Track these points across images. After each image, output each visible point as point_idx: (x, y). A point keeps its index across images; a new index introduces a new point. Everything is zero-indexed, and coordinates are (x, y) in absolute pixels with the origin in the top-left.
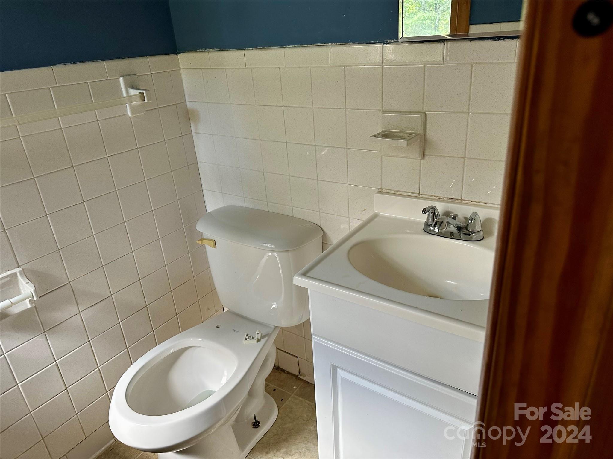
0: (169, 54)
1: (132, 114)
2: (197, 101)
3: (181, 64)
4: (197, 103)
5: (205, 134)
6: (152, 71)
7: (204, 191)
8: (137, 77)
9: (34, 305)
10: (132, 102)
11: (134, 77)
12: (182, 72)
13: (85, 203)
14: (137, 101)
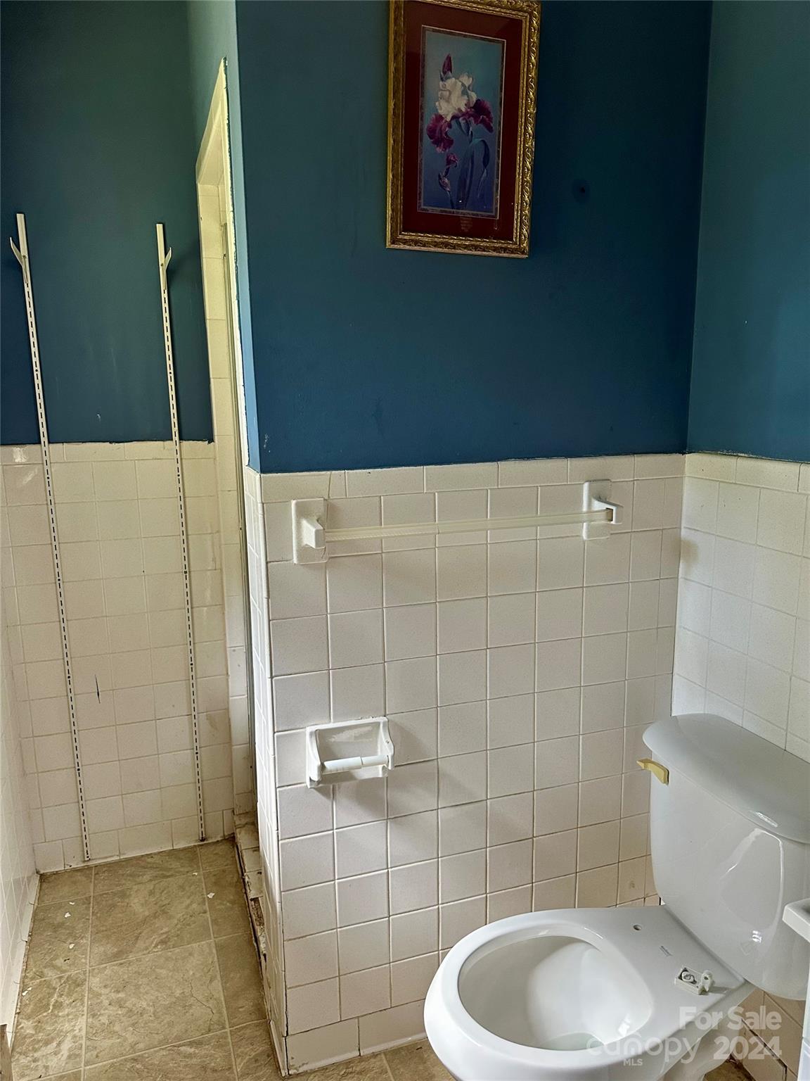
0: (671, 453)
1: (589, 536)
2: (699, 529)
3: (686, 469)
4: (698, 532)
5: (699, 583)
6: (637, 477)
7: (675, 677)
8: (610, 483)
9: (386, 775)
10: (593, 521)
11: (604, 483)
12: (686, 481)
13: (488, 650)
14: (601, 520)
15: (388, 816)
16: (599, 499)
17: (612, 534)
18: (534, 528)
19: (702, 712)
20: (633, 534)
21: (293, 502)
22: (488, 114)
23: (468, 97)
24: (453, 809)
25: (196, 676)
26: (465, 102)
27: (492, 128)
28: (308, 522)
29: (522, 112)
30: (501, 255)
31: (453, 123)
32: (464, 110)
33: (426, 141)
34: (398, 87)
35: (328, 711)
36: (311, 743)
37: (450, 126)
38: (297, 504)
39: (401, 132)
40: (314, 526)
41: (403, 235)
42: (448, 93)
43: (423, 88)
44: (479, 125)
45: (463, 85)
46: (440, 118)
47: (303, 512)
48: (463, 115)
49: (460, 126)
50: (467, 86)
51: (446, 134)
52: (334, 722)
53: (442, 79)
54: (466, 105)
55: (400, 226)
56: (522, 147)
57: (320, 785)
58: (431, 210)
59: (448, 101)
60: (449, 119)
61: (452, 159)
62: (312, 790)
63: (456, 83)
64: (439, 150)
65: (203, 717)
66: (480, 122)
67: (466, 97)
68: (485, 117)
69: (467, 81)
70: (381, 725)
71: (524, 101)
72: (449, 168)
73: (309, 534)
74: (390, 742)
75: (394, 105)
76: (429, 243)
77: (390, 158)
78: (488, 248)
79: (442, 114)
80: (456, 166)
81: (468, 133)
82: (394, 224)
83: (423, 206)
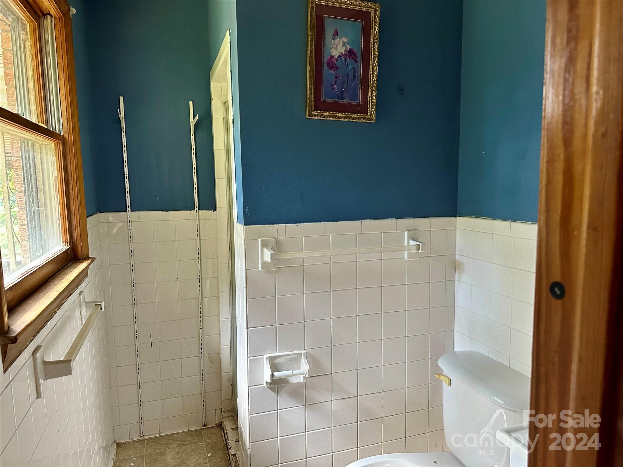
0: (449, 217)
1: (408, 258)
2: (464, 255)
3: (457, 225)
4: (464, 257)
5: (465, 283)
6: (432, 229)
7: (455, 332)
8: (418, 232)
9: (305, 381)
10: (410, 250)
11: (416, 231)
12: (457, 230)
13: (357, 316)
14: (414, 250)
15: (306, 404)
16: (413, 239)
17: (420, 257)
18: (380, 253)
19: (469, 350)
20: (431, 257)
21: (260, 240)
22: (355, 55)
23: (346, 47)
24: (340, 401)
25: (203, 335)
26: (344, 49)
27: (357, 61)
28: (267, 249)
29: (371, 54)
30: (362, 121)
31: (339, 59)
32: (344, 53)
33: (326, 67)
34: (312, 43)
35: (275, 347)
36: (267, 363)
37: (337, 60)
38: (262, 241)
39: (313, 64)
40: (270, 251)
41: (314, 112)
42: (336, 45)
43: (324, 43)
44: (351, 60)
45: (343, 41)
46: (333, 57)
47: (265, 245)
48: (343, 55)
49: (342, 60)
50: (345, 42)
51: (335, 64)
52: (279, 353)
53: (333, 39)
54: (344, 51)
55: (313, 108)
56: (372, 70)
57: (271, 386)
58: (328, 100)
59: (336, 49)
60: (336, 57)
61: (338, 76)
62: (267, 388)
63: (340, 41)
64: (332, 72)
65: (206, 357)
66: (352, 59)
67: (344, 47)
68: (354, 56)
69: (345, 40)
70: (303, 354)
71: (373, 49)
72: (336, 80)
73: (267, 255)
74: (307, 363)
75: (310, 52)
76: (327, 116)
77: (308, 76)
78: (356, 118)
79: (333, 55)
80: (340, 79)
81: (346, 64)
82: (310, 107)
83: (324, 98)
